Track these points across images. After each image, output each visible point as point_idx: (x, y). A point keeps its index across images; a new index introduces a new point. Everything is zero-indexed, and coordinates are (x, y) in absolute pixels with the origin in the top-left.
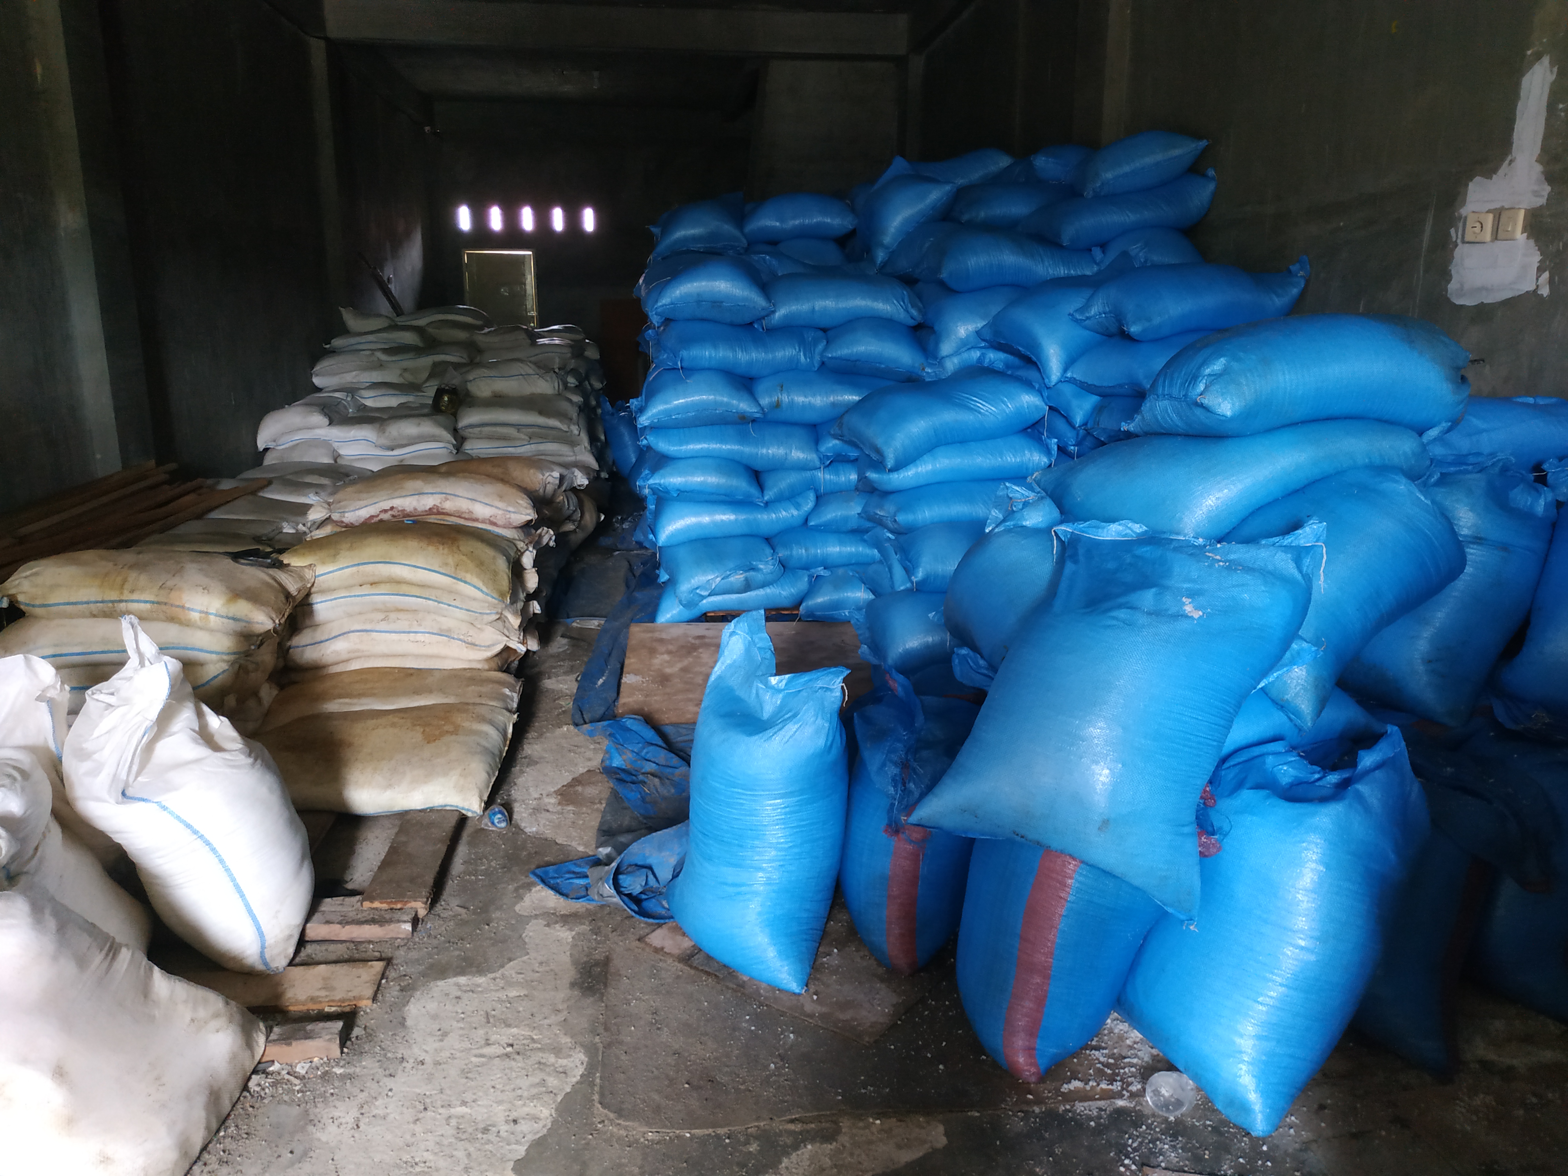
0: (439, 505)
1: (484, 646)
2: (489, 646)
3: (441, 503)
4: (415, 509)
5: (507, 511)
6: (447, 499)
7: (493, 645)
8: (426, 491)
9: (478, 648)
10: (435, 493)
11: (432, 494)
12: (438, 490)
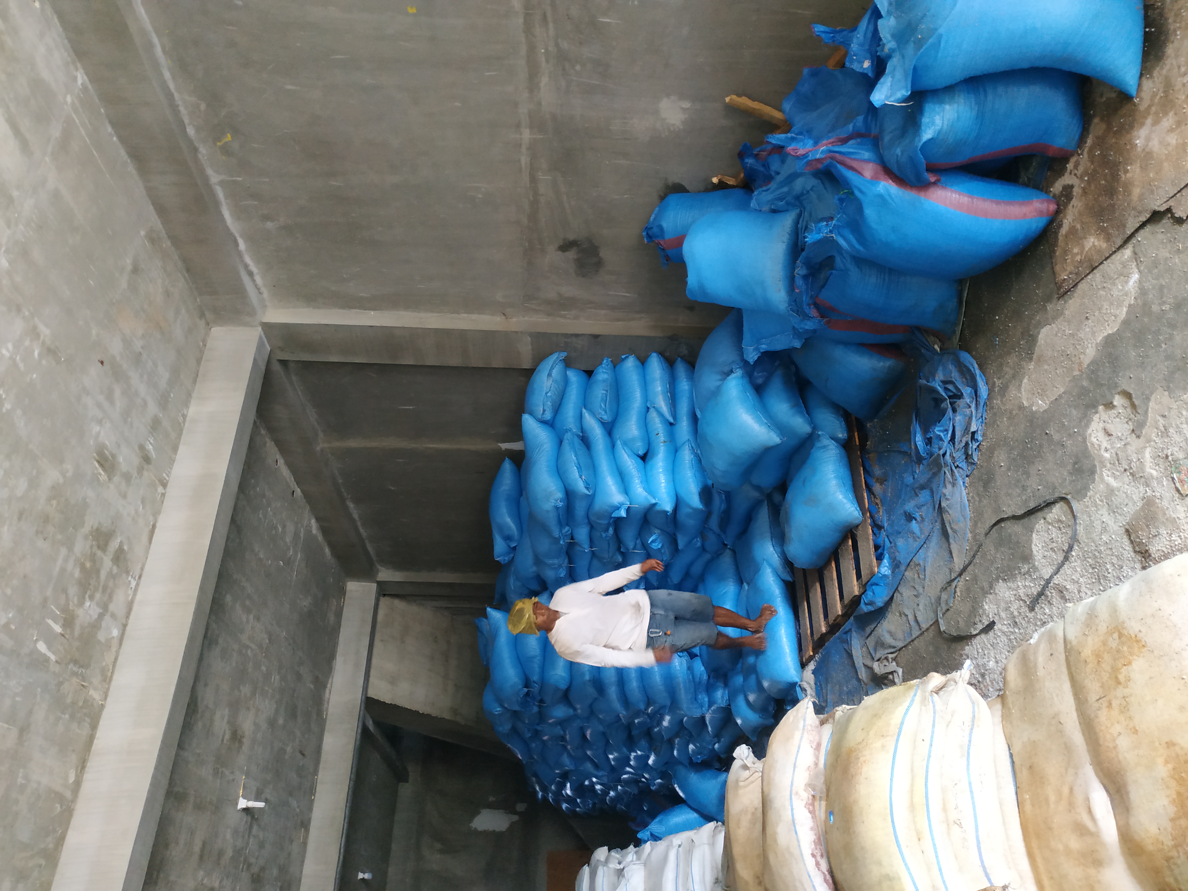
0: (805, 802)
1: (974, 708)
2: (973, 703)
3: (802, 800)
4: (812, 829)
5: (804, 729)
6: (797, 793)
7: (970, 697)
8: (791, 817)
9: (976, 714)
10: (792, 806)
11: (792, 809)
12: (787, 803)
